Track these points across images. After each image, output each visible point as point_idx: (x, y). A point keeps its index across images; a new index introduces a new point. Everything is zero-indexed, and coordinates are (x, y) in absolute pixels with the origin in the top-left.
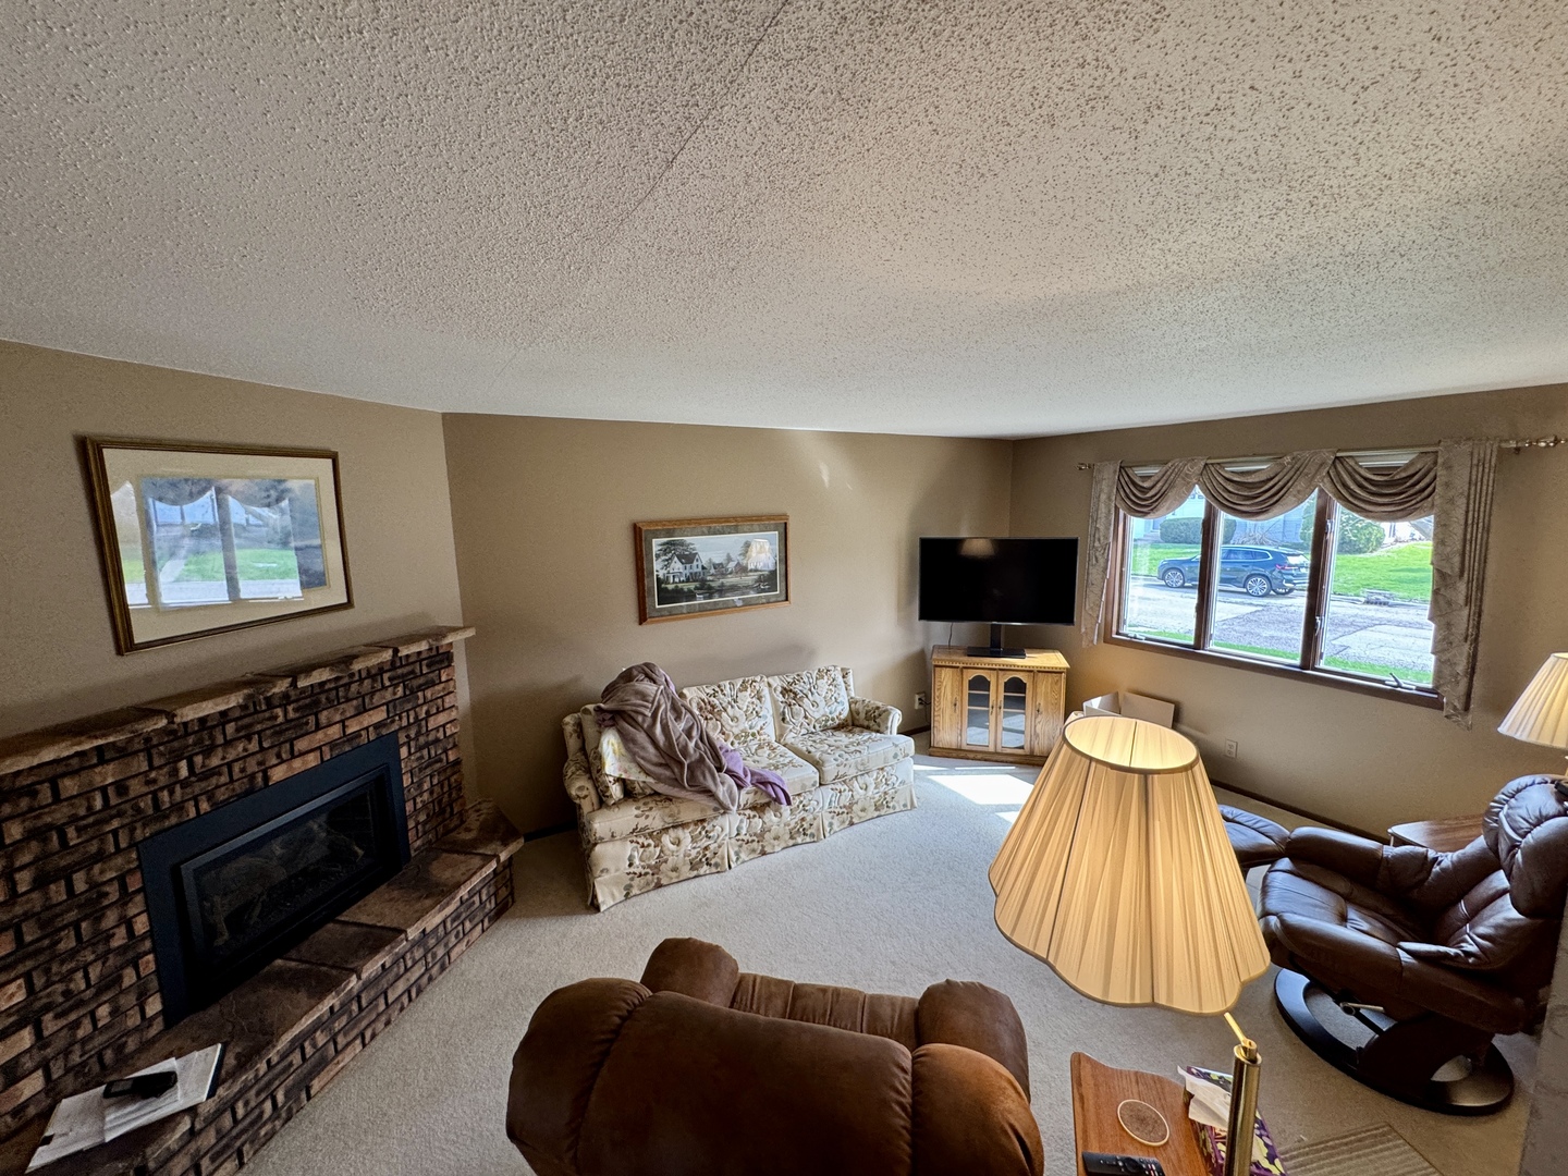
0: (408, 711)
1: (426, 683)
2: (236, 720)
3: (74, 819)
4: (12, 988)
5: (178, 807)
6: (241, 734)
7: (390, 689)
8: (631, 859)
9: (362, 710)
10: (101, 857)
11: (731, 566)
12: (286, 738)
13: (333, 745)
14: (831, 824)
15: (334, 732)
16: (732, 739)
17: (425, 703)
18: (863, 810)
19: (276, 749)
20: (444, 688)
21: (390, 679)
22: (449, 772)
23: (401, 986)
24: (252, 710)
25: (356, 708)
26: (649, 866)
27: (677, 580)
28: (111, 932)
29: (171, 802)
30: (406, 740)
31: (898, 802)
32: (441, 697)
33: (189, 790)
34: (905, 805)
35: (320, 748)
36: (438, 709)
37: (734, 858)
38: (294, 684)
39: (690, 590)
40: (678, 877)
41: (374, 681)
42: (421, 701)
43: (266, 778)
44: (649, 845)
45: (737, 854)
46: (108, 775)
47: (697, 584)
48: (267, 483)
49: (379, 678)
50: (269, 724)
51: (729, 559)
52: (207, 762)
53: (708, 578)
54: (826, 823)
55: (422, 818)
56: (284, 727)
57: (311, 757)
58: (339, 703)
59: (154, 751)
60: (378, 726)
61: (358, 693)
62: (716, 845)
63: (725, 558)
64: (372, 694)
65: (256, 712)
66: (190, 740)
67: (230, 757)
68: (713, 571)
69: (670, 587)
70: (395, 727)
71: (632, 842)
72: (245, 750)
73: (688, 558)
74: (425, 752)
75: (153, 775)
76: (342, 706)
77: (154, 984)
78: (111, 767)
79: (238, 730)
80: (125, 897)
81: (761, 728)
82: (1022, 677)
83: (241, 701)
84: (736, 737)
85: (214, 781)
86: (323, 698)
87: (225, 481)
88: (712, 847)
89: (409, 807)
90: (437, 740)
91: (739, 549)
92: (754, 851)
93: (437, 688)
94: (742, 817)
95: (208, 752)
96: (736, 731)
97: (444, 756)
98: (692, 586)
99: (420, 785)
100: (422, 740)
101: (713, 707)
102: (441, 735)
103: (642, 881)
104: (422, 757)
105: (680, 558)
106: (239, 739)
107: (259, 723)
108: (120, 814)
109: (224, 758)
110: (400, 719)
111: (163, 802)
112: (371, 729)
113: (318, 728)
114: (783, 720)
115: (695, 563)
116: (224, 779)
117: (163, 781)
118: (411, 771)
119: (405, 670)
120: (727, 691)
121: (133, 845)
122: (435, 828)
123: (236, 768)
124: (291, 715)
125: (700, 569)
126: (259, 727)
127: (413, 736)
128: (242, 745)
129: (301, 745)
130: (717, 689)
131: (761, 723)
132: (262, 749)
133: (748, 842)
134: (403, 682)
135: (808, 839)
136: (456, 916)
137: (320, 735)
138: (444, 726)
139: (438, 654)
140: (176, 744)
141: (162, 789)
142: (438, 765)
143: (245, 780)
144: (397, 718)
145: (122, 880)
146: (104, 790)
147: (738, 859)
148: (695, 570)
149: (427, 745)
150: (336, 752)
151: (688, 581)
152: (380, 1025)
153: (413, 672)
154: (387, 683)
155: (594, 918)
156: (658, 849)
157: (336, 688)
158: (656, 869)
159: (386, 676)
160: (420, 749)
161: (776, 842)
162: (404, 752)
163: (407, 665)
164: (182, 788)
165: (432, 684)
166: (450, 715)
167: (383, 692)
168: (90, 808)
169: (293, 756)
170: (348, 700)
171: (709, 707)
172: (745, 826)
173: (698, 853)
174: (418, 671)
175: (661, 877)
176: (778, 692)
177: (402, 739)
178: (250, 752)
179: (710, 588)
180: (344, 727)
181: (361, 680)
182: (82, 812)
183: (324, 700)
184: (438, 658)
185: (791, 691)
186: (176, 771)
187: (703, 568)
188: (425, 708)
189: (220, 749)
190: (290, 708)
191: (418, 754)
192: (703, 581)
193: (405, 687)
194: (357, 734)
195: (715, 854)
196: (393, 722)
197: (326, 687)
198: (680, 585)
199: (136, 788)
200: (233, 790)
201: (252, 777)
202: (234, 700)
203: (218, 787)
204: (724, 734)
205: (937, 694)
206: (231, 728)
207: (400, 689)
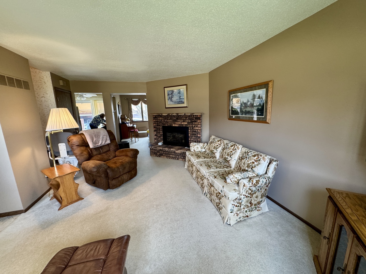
1: (195, 121)
3: (159, 121)
5: (165, 124)
9: (184, 122)
10: (160, 125)
11: (249, 104)
12: (175, 121)
13: (180, 125)
15: (180, 123)
20: (198, 123)
21: (188, 119)
22: (198, 138)
36: (196, 126)
39: (238, 112)
41: (186, 118)
43: (172, 125)
48: (178, 90)
53: (242, 108)
57: (177, 125)
60: (186, 125)
63: (247, 101)
64: (185, 120)
66: (166, 118)
67: (169, 121)
68: (243, 105)
70: (188, 126)
78: (161, 118)
79: (170, 118)
80: (161, 130)
85: (168, 123)
86: (179, 118)
89: (189, 139)
91: (250, 98)
95: (168, 120)
97: (197, 135)
99: (192, 137)
102: (197, 131)
110: (189, 125)
113: (178, 122)
124: (175, 119)
127: (191, 129)
129: (176, 123)
137: (178, 123)
139: (197, 117)
140: (165, 118)
145: (161, 128)
150: (180, 126)
153: (192, 119)
157: (181, 117)
160: (193, 131)
162: (189, 130)
163: (191, 117)
170: (182, 120)
177: (189, 128)
179: (242, 111)
180: (181, 123)
186: (165, 121)
187: (241, 104)
188: (194, 125)
190: (175, 118)
193: (191, 121)
194: (183, 125)
198: (236, 109)
201: (171, 124)
206: (169, 118)
207: (190, 121)
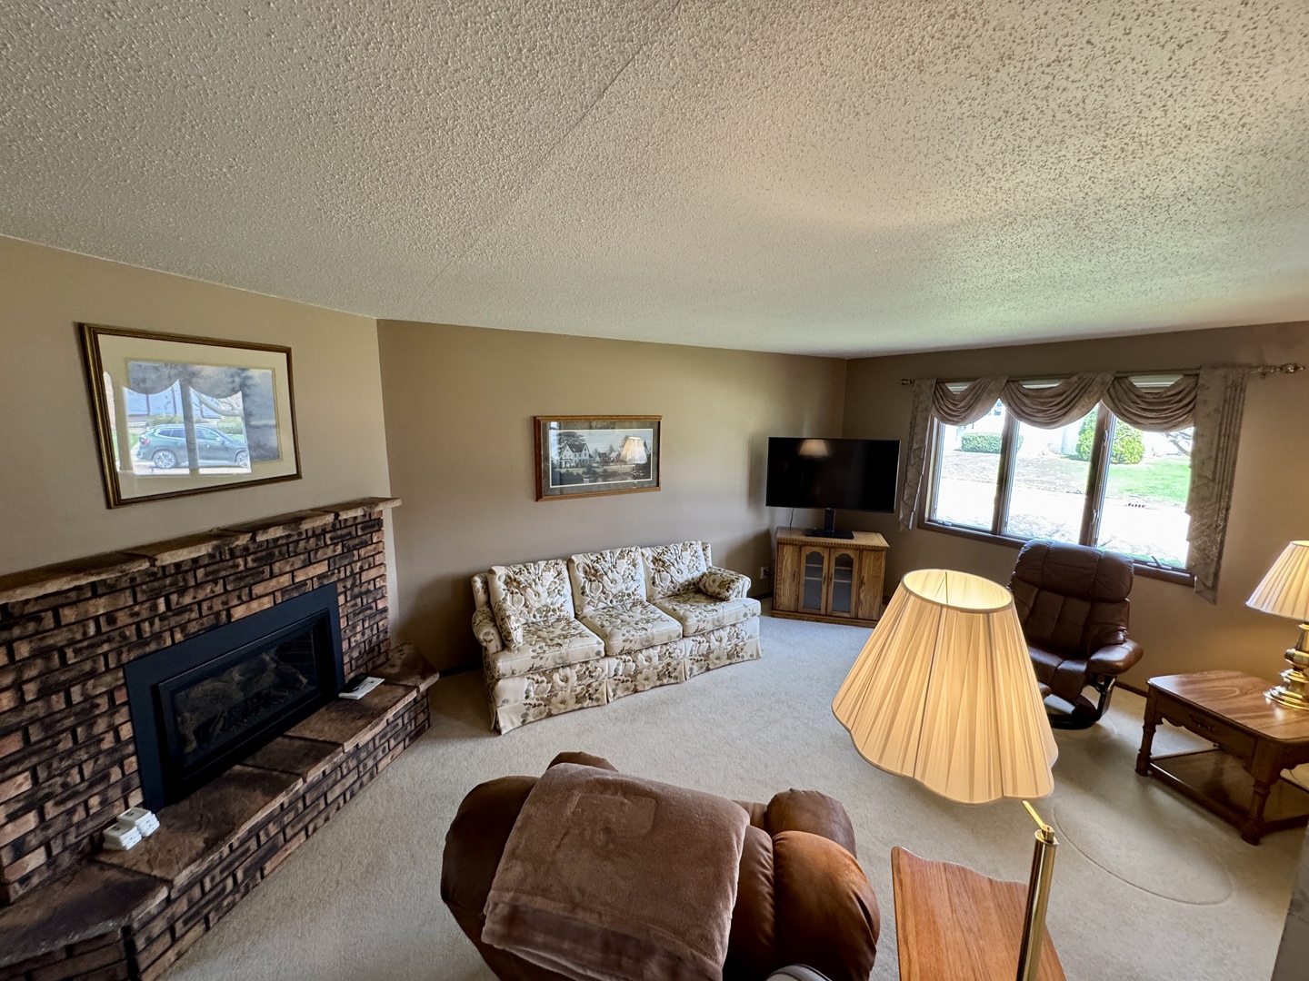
0: (345, 566)
1: (361, 543)
2: (205, 566)
3: (72, 643)
4: (20, 779)
5: (157, 636)
6: (210, 578)
7: (332, 547)
8: (527, 692)
9: (308, 563)
10: (93, 674)
11: (613, 455)
12: (246, 583)
13: (283, 591)
14: (691, 669)
15: (285, 580)
16: (611, 598)
17: (359, 560)
18: (718, 658)
19: (237, 593)
20: (375, 548)
21: (331, 539)
22: (378, 618)
23: (338, 790)
24: (218, 558)
25: (304, 561)
26: (542, 699)
27: (568, 465)
28: (102, 736)
29: (151, 631)
30: (343, 590)
31: (746, 653)
32: (373, 556)
33: (166, 622)
34: (752, 656)
35: (273, 593)
36: (369, 565)
37: (612, 694)
38: (253, 539)
39: (578, 474)
40: (565, 709)
41: (318, 539)
42: (356, 558)
43: (229, 616)
44: (542, 682)
45: (614, 691)
46: (100, 607)
47: (585, 470)
48: (233, 370)
49: (322, 537)
50: (232, 571)
51: (612, 450)
52: (181, 600)
53: (594, 465)
54: (687, 669)
55: (356, 654)
56: (244, 574)
57: (266, 599)
58: (289, 557)
59: (138, 589)
60: (320, 577)
61: (306, 549)
62: (597, 683)
63: (608, 448)
64: (316, 550)
65: (222, 560)
66: (168, 581)
67: (200, 596)
68: (598, 459)
69: (563, 471)
70: (334, 578)
71: (529, 678)
72: (212, 591)
73: (578, 448)
74: (359, 600)
75: (137, 608)
76: (291, 559)
77: (136, 781)
78: (102, 601)
79: (207, 575)
80: (113, 708)
81: (635, 590)
82: (851, 553)
83: (210, 550)
84: (615, 596)
85: (186, 616)
87: (198, 367)
88: (594, 685)
89: (345, 645)
90: (368, 592)
91: (619, 442)
92: (628, 689)
93: (369, 548)
94: (619, 660)
95: (182, 592)
96: (615, 591)
97: (373, 605)
98: (580, 471)
99: (354, 627)
100: (356, 590)
101: (596, 571)
102: (372, 587)
103: (536, 710)
104: (356, 605)
105: (571, 447)
106: (208, 582)
107: (224, 570)
108: (109, 641)
109: (195, 598)
110: (339, 572)
111: (145, 632)
112: (315, 579)
113: (272, 576)
114: (654, 583)
115: (583, 452)
116: (194, 615)
117: (145, 614)
118: (347, 616)
119: (344, 532)
120: (608, 558)
121: (120, 666)
122: (366, 664)
123: (205, 606)
124: (250, 564)
125: (587, 457)
126: (223, 573)
127: (349, 586)
128: (209, 587)
129: (258, 590)
130: (600, 557)
131: (635, 585)
132: (226, 591)
133: (623, 682)
134: (342, 542)
135: (672, 681)
136: (383, 735)
137: (273, 582)
138: (374, 580)
139: (371, 520)
140: (156, 584)
141: (144, 620)
142: (369, 612)
143: (212, 617)
144: (336, 571)
145: (110, 694)
146: (96, 619)
147: (614, 695)
148: (583, 457)
149: (360, 595)
150: (287, 597)
151: (577, 467)
152: (320, 821)
153: (350, 533)
154: (329, 542)
155: (496, 740)
156: (550, 685)
157: (287, 544)
158: (548, 701)
159: (328, 536)
160: (354, 597)
161: (646, 682)
162: (341, 599)
163: (346, 527)
164: (161, 620)
165: (365, 544)
166: (379, 571)
167: (324, 549)
168: (85, 633)
169: (252, 599)
170: (297, 554)
171: (593, 571)
172: (621, 668)
173: (583, 689)
174: (354, 533)
175: (552, 707)
176: (650, 561)
177: (340, 589)
178: (216, 593)
179: (595, 473)
180: (293, 577)
181: (308, 538)
182: (79, 636)
183: (277, 553)
184: (370, 523)
185: (660, 560)
186: (154, 607)
187: (590, 456)
188: (359, 564)
189: (192, 590)
190: (249, 559)
191: (353, 602)
192: (590, 467)
193: (343, 546)
194: (304, 583)
195: (597, 690)
196: (333, 574)
197: (279, 543)
198: (570, 470)
199: (123, 618)
200: (202, 624)
201: (218, 614)
202: (204, 550)
203: (190, 621)
204: (604, 593)
205: (779, 566)
206: (200, 573)
207: (339, 547)
